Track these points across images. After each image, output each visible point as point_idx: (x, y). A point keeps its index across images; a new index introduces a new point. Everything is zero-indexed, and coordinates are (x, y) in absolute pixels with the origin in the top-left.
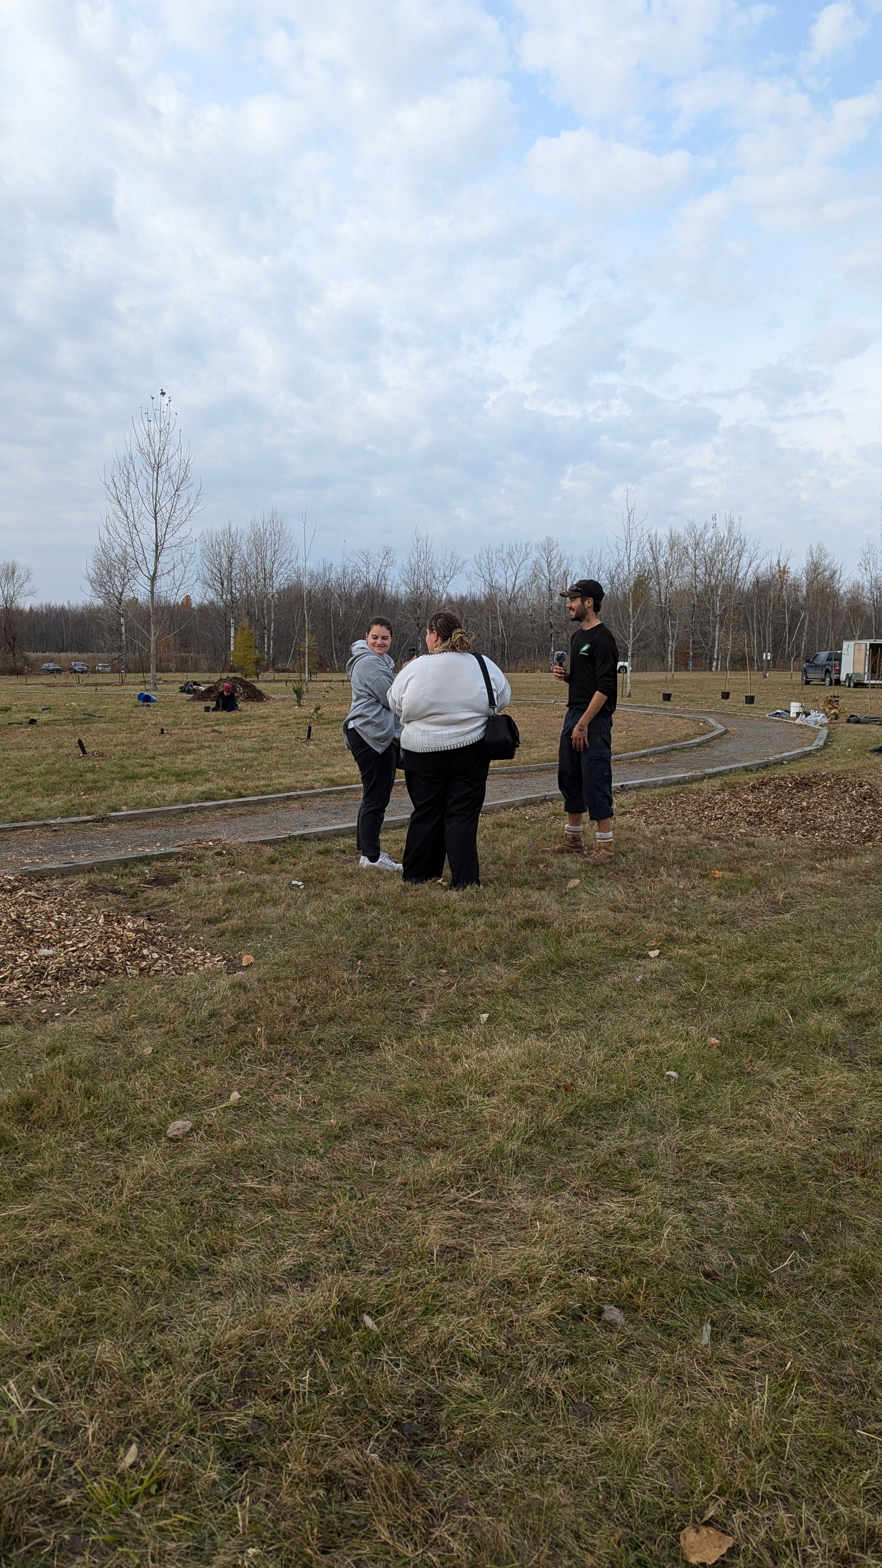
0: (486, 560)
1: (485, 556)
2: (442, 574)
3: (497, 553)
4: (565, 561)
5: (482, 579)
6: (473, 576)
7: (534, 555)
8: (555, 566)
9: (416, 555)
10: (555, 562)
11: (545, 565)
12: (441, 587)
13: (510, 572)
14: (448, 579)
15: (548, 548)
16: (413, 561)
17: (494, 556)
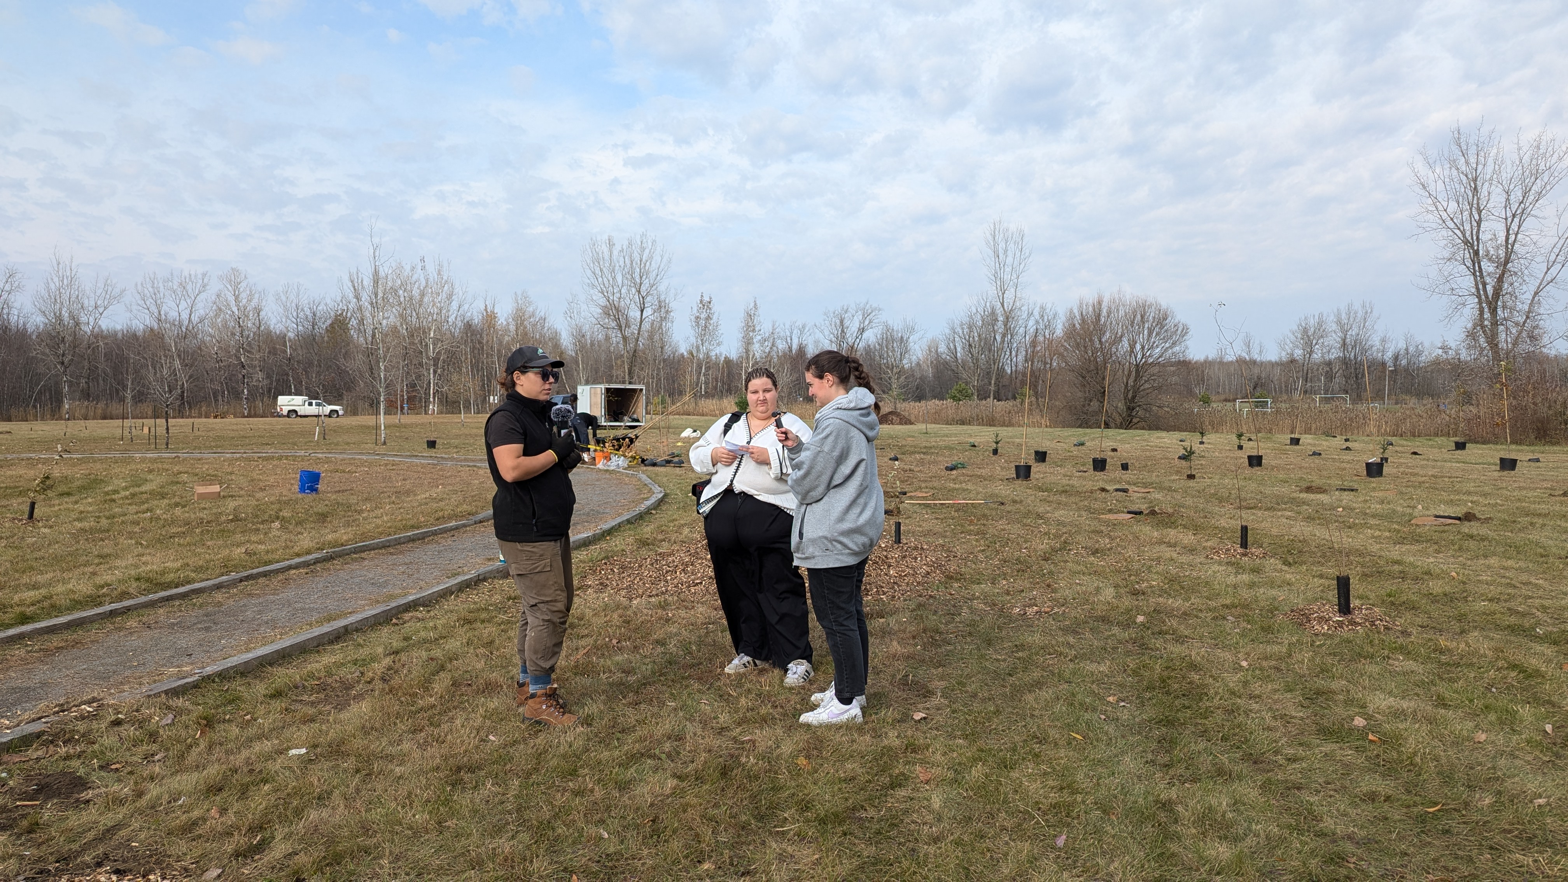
0: (151, 289)
1: (149, 286)
2: (92, 303)
3: (164, 281)
4: (257, 296)
5: (146, 311)
6: (134, 307)
7: (215, 287)
8: (244, 301)
9: (56, 280)
10: (244, 296)
11: (231, 299)
12: (91, 319)
13: (183, 305)
14: (101, 310)
15: (234, 279)
16: (52, 286)
17: (161, 285)
